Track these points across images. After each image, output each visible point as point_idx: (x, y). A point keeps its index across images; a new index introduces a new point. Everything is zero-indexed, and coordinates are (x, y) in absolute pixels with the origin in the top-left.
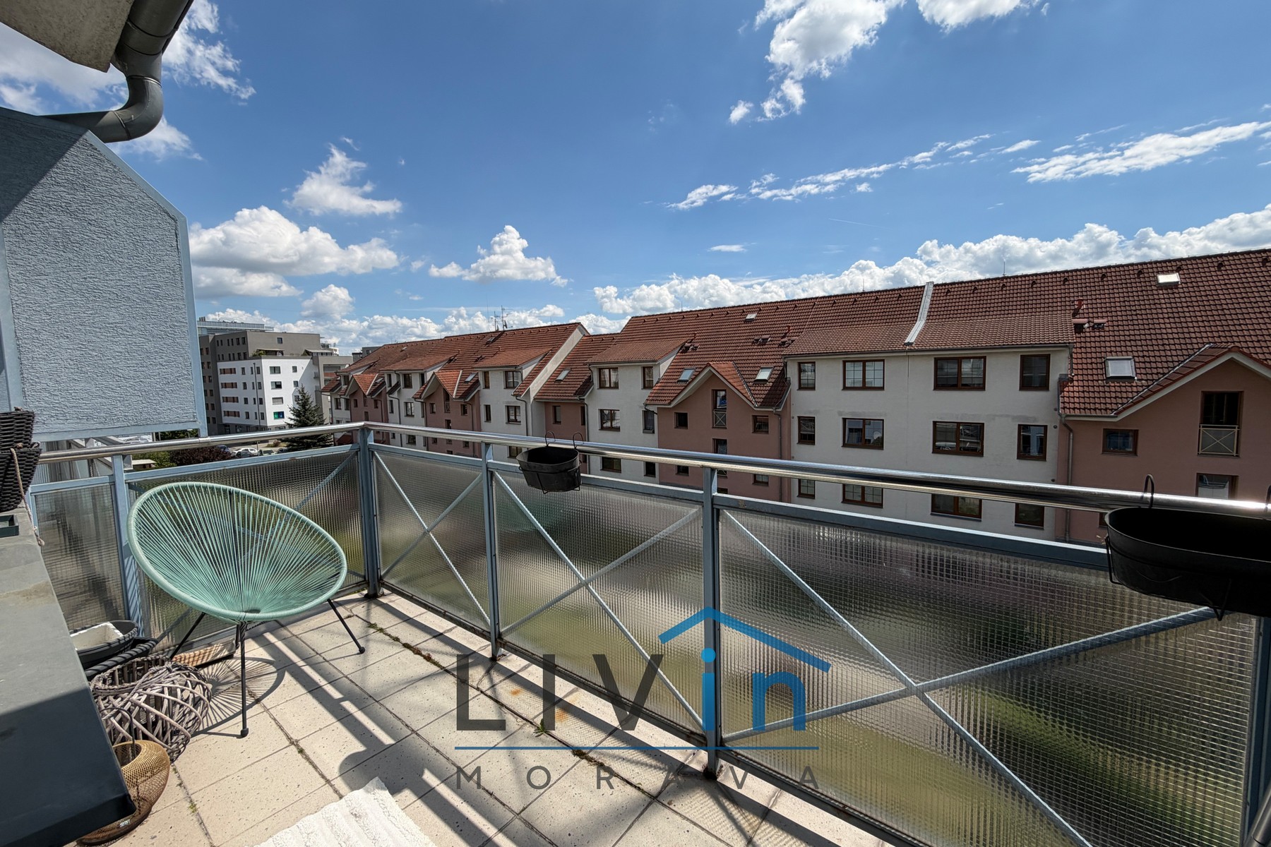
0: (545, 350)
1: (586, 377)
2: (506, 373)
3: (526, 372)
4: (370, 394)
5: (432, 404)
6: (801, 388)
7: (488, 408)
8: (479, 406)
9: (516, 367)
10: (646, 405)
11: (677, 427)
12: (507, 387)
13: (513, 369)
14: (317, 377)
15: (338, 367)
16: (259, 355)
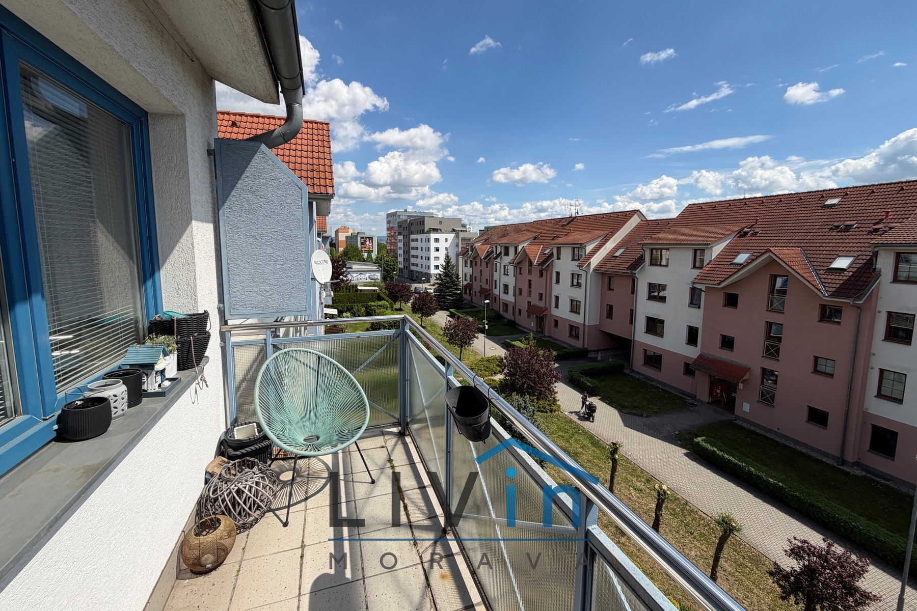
0: (607, 232)
1: (639, 255)
2: (574, 248)
3: (589, 248)
4: (484, 258)
5: (521, 268)
6: (896, 280)
7: (558, 273)
8: (552, 271)
9: (581, 244)
10: (694, 283)
11: (725, 306)
12: (573, 260)
13: (579, 246)
14: (457, 246)
15: (469, 239)
16: (429, 232)
